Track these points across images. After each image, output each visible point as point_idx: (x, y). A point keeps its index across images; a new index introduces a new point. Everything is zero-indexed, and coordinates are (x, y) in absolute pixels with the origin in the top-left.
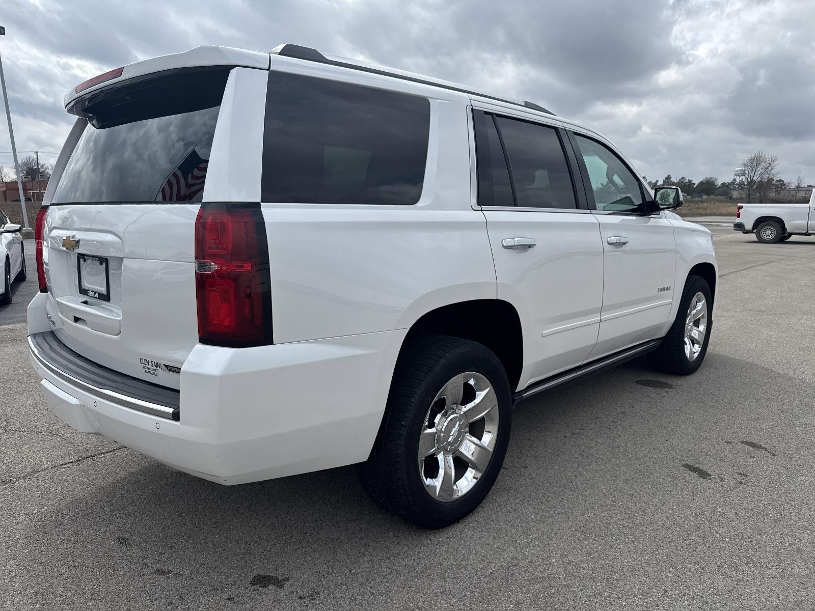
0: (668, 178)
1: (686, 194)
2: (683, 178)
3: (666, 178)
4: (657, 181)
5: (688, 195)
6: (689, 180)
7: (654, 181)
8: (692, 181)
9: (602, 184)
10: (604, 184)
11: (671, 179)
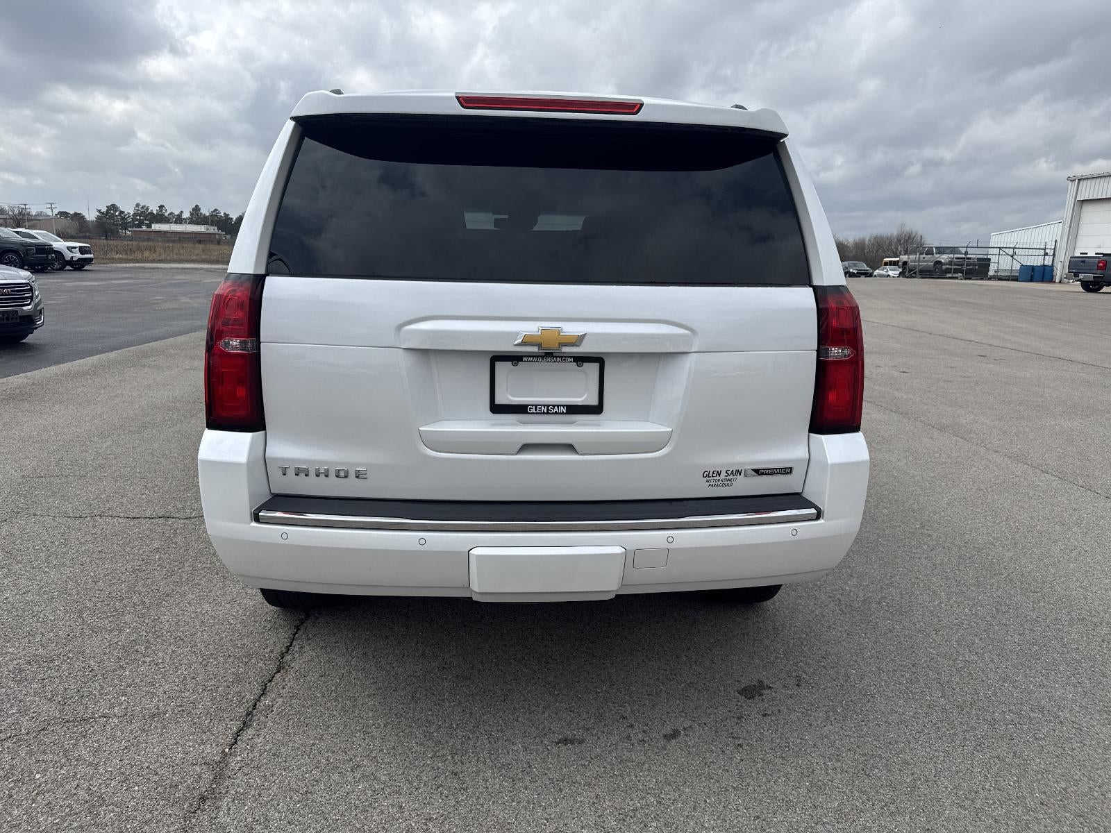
0: (197, 209)
1: (224, 233)
2: (216, 210)
3: (193, 210)
4: (182, 212)
5: (226, 234)
6: (225, 214)
7: (177, 213)
8: (228, 215)
9: (99, 211)
10: (102, 211)
11: (201, 211)
